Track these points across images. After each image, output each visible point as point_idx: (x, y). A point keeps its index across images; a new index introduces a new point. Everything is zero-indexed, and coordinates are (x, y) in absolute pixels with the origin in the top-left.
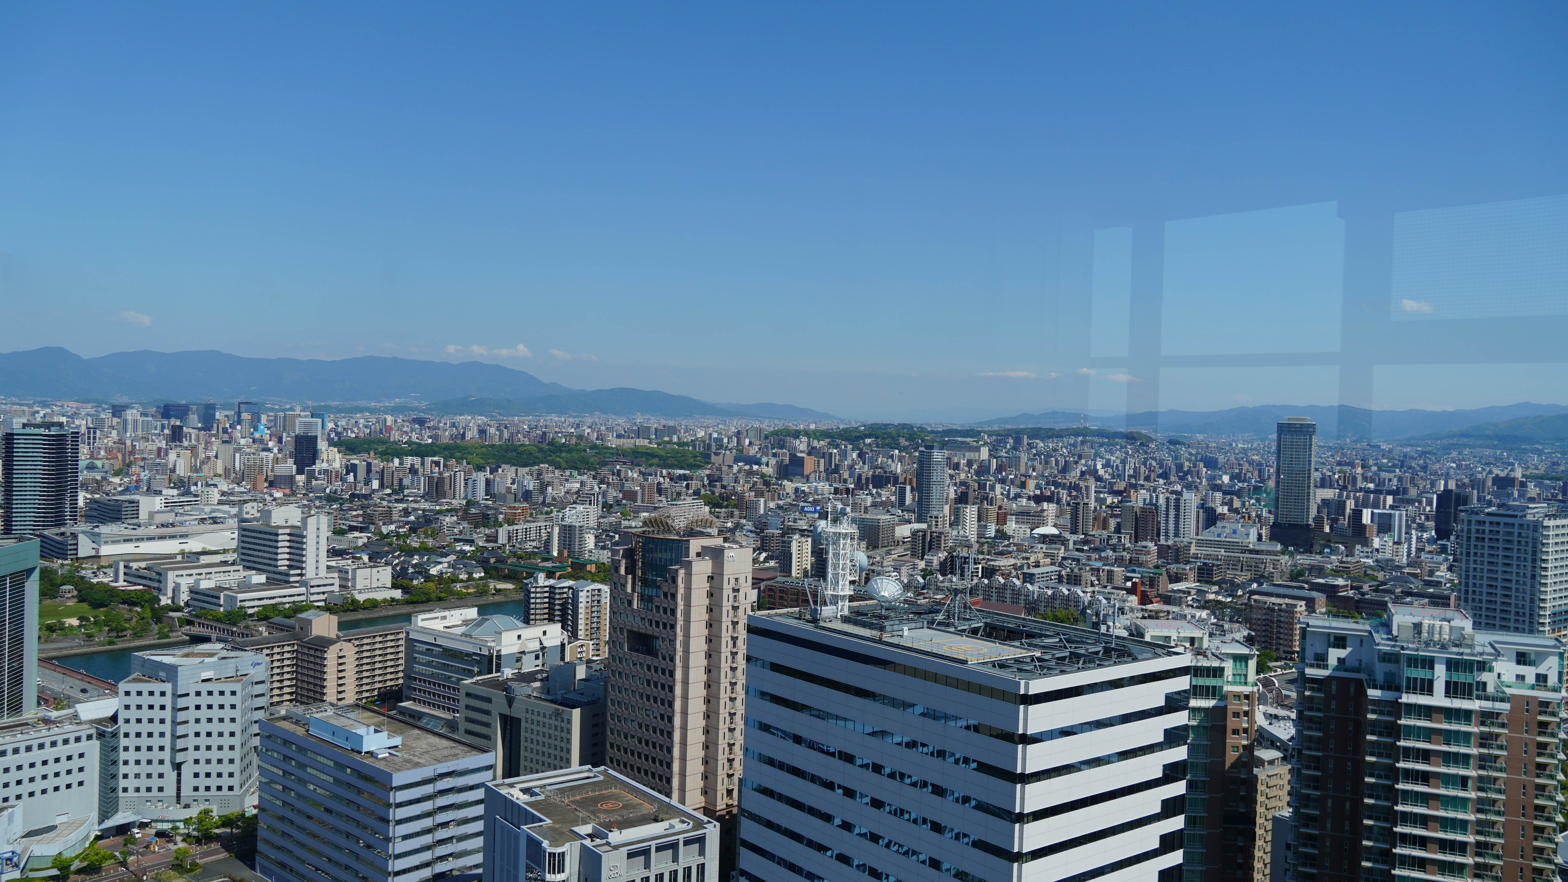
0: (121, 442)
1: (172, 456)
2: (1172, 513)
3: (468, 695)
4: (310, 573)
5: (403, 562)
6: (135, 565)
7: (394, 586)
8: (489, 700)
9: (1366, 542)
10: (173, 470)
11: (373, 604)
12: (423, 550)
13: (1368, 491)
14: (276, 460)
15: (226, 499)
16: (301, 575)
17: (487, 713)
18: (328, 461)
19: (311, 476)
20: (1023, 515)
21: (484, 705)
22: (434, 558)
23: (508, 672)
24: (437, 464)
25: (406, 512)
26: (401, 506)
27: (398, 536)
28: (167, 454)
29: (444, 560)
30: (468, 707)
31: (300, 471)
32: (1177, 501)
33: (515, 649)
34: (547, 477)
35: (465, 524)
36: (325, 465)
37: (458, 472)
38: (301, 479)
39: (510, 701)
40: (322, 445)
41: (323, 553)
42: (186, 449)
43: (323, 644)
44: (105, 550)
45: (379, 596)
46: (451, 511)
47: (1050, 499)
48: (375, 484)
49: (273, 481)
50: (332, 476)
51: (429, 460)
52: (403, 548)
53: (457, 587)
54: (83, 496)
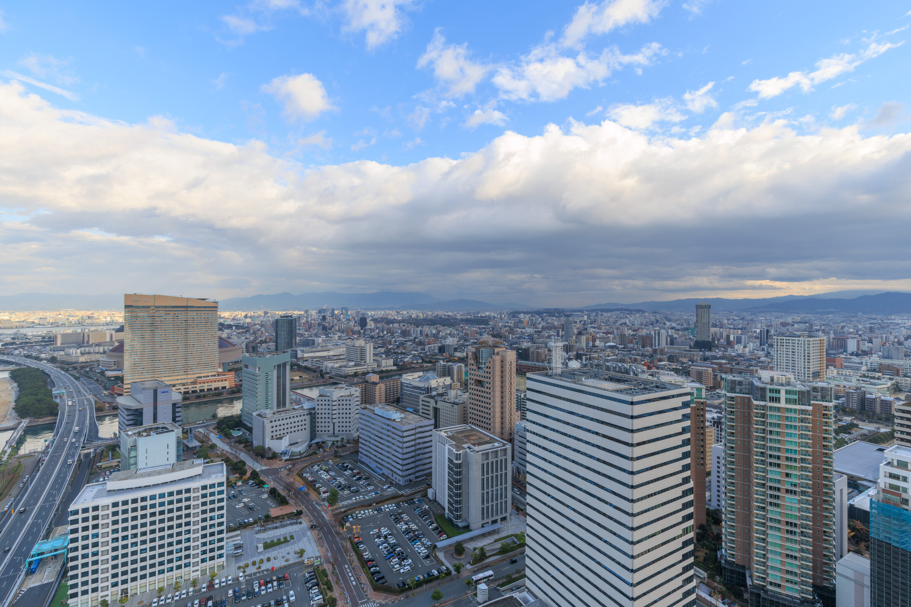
0: (307, 321)
2: (657, 337)
3: (422, 401)
4: (368, 361)
5: (396, 358)
6: (314, 360)
7: (394, 365)
8: (429, 402)
9: (732, 347)
11: (387, 371)
12: (402, 353)
13: (731, 328)
14: (354, 326)
15: (340, 338)
16: (365, 362)
17: (429, 406)
18: (370, 326)
19: (365, 330)
20: (602, 339)
21: (428, 404)
22: (406, 356)
23: (434, 393)
24: (404, 325)
25: (396, 341)
26: (394, 339)
27: (394, 349)
29: (409, 357)
30: (423, 405)
31: (362, 329)
32: (659, 333)
33: (435, 386)
34: (440, 329)
35: (414, 345)
37: (411, 328)
38: (362, 331)
39: (436, 403)
40: (368, 321)
41: (372, 355)
42: (327, 323)
43: (375, 384)
44: (306, 355)
45: (389, 368)
46: (410, 341)
47: (610, 333)
48: (385, 333)
49: (354, 333)
50: (372, 330)
51: (401, 324)
52: (395, 353)
53: (414, 365)
54: (298, 338)
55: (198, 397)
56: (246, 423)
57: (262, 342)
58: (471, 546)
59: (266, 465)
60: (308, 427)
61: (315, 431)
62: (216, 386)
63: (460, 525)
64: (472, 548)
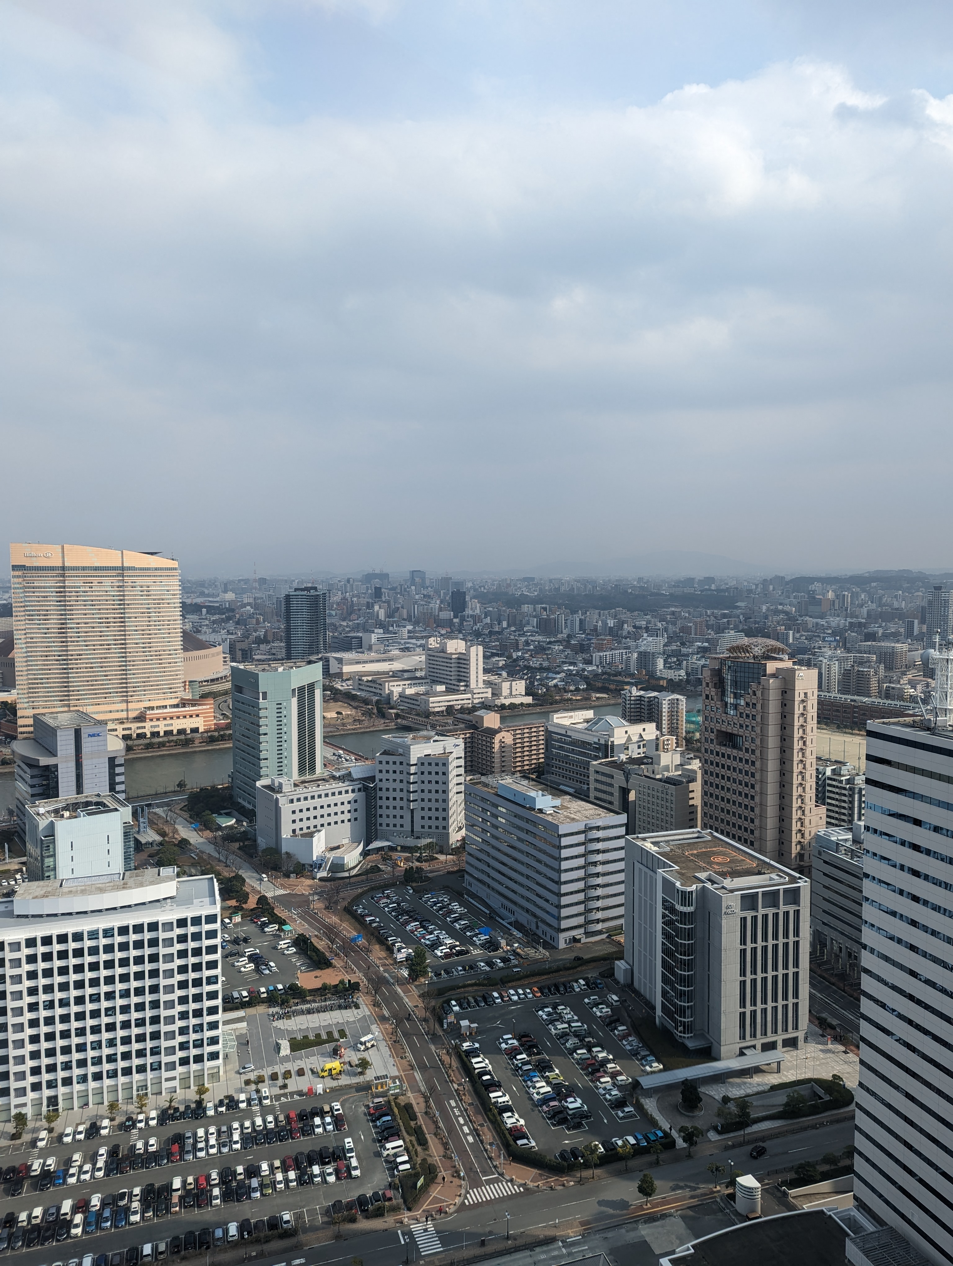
0: (344, 599)
1: (376, 608)
3: (596, 772)
4: (474, 685)
5: (530, 678)
6: (365, 679)
7: (527, 694)
8: (611, 777)
10: (378, 617)
11: (513, 706)
12: (541, 669)
14: (440, 609)
15: (412, 635)
16: (467, 686)
17: (611, 785)
18: (472, 609)
19: (463, 619)
21: (608, 780)
22: (551, 675)
23: (621, 757)
24: (545, 609)
25: (528, 643)
26: (523, 639)
27: (525, 660)
28: (373, 607)
29: (558, 676)
30: (597, 781)
31: (456, 616)
33: (623, 741)
34: (623, 617)
35: (568, 651)
36: (471, 612)
37: (561, 616)
38: (456, 620)
39: (627, 779)
40: (468, 598)
41: (481, 671)
42: (384, 602)
43: (492, 733)
44: (346, 669)
45: (517, 701)
46: (558, 642)
48: (505, 624)
49: (440, 623)
50: (476, 619)
51: (539, 606)
52: (528, 668)
53: (569, 695)
54: (329, 634)
55: (149, 746)
56: (240, 801)
57: (259, 641)
58: (716, 1092)
59: (283, 887)
60: (362, 814)
61: (374, 824)
62: (180, 727)
63: (690, 1044)
64: (718, 1097)
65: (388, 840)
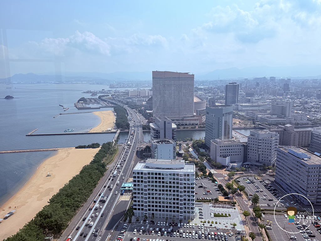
0: (246, 86)
1: (257, 89)
4: (287, 116)
6: (249, 112)
7: (308, 120)
10: (257, 92)
11: (302, 124)
14: (279, 90)
16: (285, 116)
18: (291, 90)
27: (309, 108)
31: (285, 92)
40: (290, 86)
41: (291, 111)
42: (260, 87)
43: (291, 132)
44: (244, 109)
54: (239, 97)
55: (184, 128)
56: (207, 145)
57: (218, 99)
59: (217, 171)
60: (242, 153)
61: (246, 157)
62: (192, 123)
65: (250, 162)
